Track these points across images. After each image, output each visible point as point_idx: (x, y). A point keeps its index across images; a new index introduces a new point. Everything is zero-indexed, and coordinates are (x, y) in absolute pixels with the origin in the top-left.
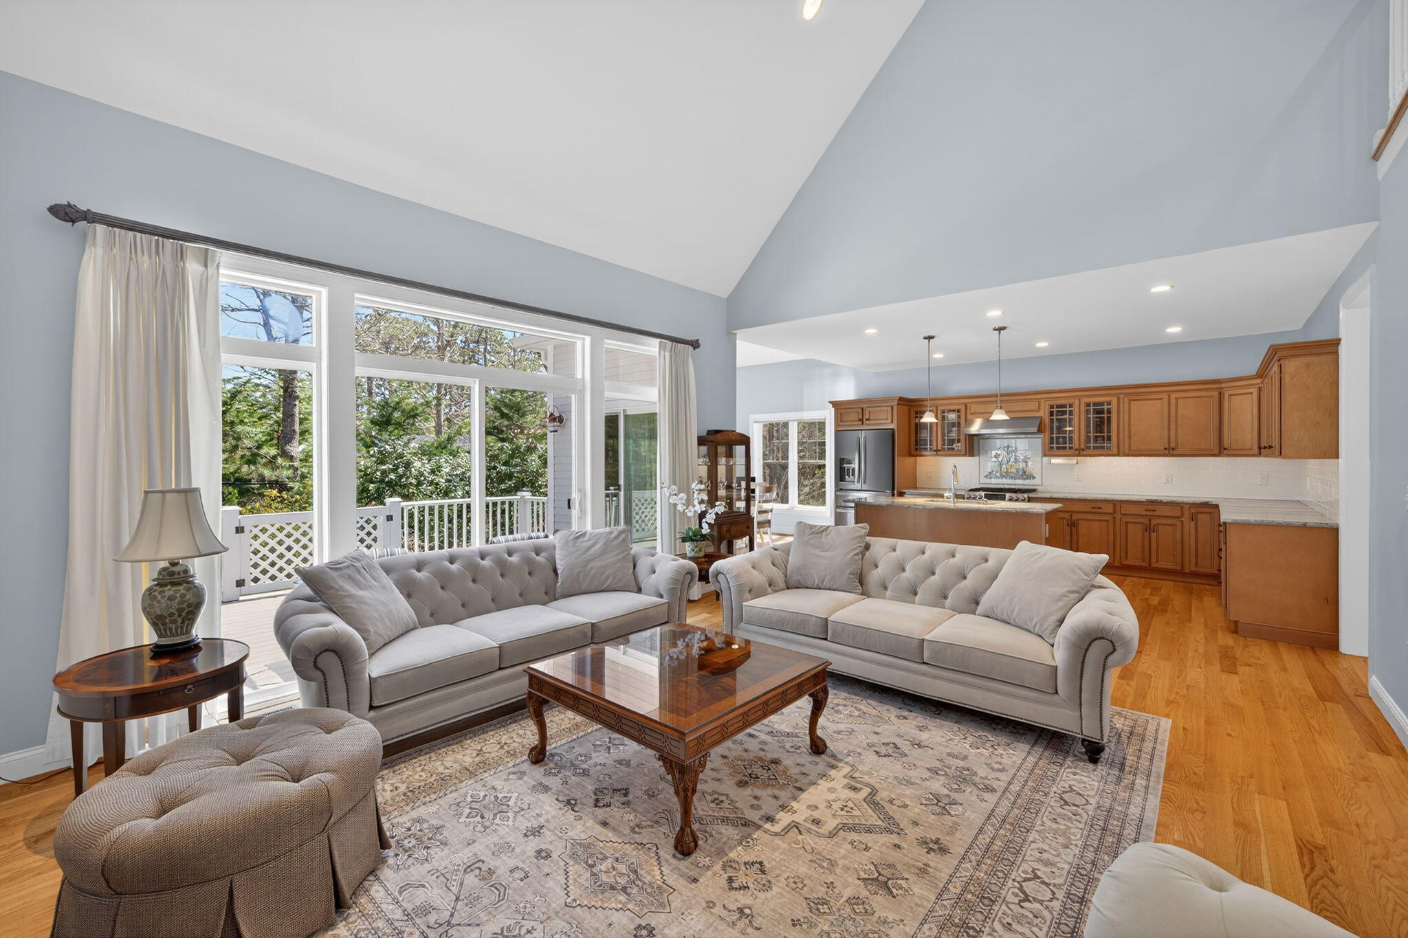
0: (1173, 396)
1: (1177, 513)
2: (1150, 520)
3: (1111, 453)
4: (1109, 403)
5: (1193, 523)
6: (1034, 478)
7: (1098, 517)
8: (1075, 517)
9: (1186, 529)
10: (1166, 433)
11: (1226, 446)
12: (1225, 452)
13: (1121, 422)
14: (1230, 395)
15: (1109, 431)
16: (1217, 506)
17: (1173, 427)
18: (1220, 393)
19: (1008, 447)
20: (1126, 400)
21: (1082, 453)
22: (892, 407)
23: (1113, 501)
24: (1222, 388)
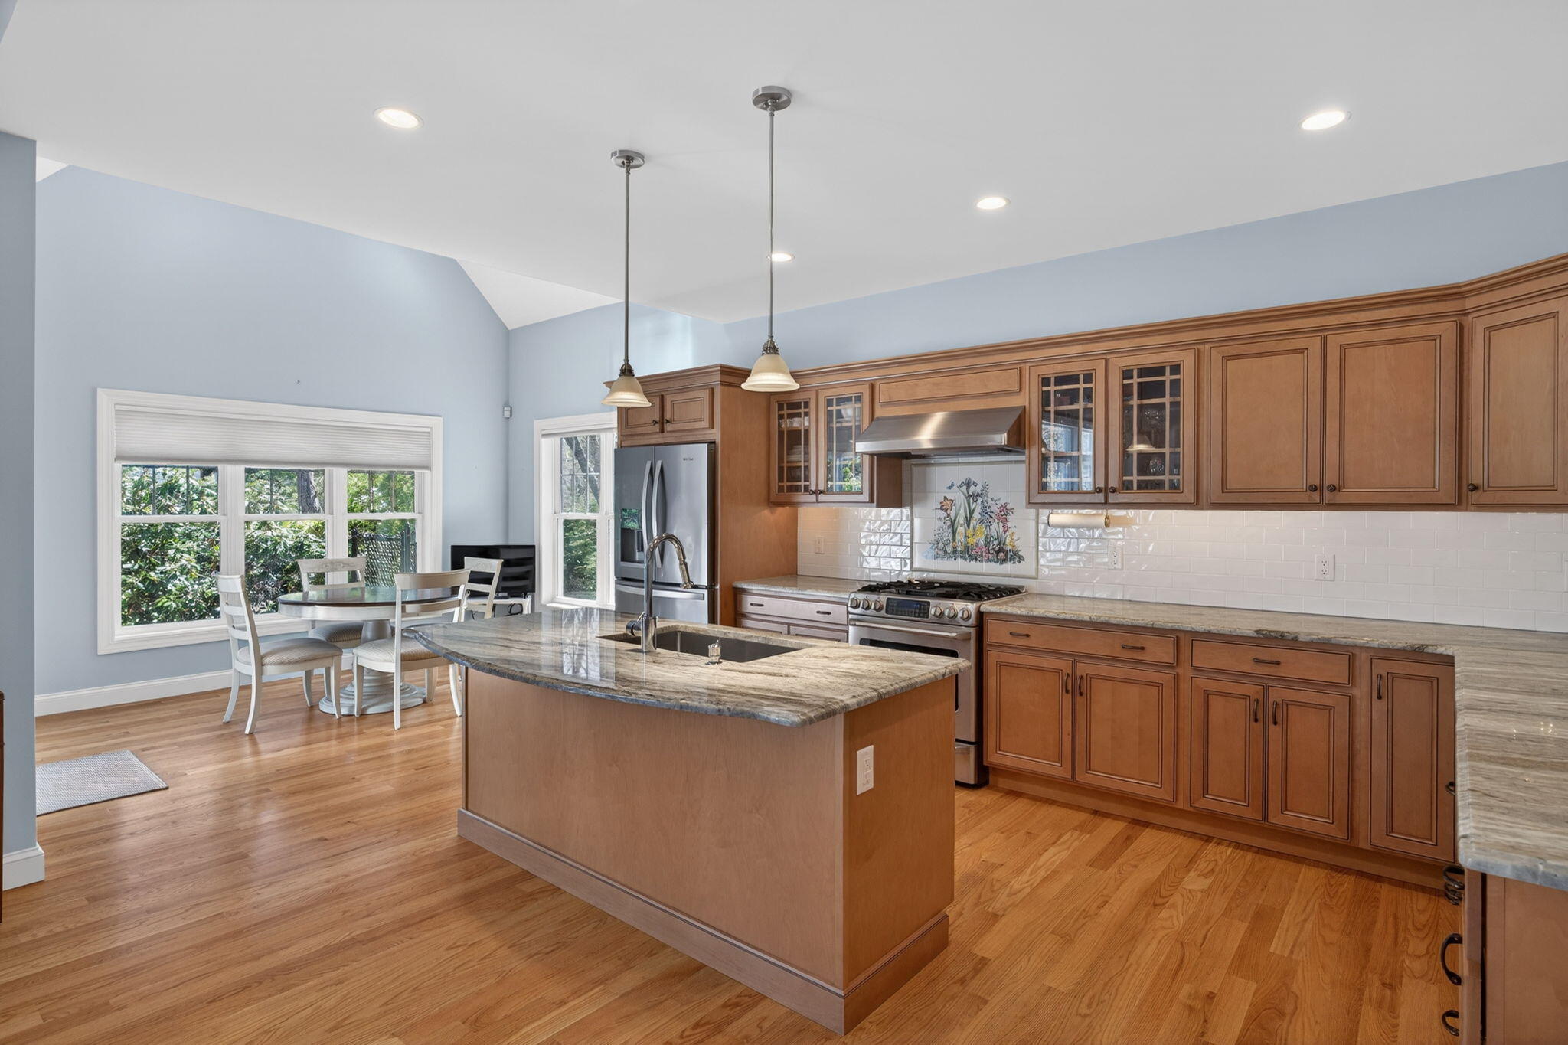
0: (1335, 340)
1: (1334, 670)
2: (1266, 689)
3: (1179, 498)
4: (1176, 369)
5: (1380, 706)
6: (1021, 559)
7: (1138, 673)
8: (1084, 669)
9: (1361, 721)
10: (1315, 445)
11: (1476, 481)
12: (1474, 497)
13: (1204, 420)
14: (1490, 329)
15: (1176, 442)
16: (1448, 661)
17: (1332, 426)
18: (1461, 328)
19: (968, 484)
20: (1217, 356)
21: (1113, 498)
22: (712, 390)
23: (1172, 631)
24: (1465, 313)
